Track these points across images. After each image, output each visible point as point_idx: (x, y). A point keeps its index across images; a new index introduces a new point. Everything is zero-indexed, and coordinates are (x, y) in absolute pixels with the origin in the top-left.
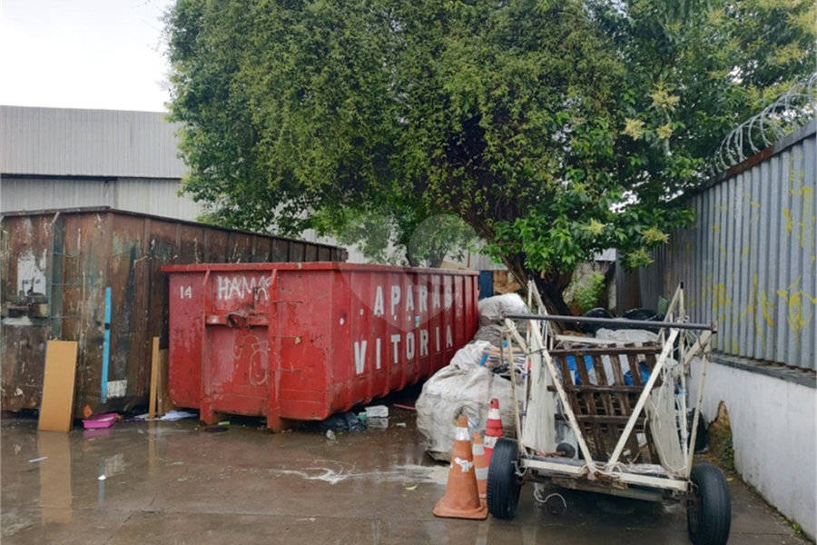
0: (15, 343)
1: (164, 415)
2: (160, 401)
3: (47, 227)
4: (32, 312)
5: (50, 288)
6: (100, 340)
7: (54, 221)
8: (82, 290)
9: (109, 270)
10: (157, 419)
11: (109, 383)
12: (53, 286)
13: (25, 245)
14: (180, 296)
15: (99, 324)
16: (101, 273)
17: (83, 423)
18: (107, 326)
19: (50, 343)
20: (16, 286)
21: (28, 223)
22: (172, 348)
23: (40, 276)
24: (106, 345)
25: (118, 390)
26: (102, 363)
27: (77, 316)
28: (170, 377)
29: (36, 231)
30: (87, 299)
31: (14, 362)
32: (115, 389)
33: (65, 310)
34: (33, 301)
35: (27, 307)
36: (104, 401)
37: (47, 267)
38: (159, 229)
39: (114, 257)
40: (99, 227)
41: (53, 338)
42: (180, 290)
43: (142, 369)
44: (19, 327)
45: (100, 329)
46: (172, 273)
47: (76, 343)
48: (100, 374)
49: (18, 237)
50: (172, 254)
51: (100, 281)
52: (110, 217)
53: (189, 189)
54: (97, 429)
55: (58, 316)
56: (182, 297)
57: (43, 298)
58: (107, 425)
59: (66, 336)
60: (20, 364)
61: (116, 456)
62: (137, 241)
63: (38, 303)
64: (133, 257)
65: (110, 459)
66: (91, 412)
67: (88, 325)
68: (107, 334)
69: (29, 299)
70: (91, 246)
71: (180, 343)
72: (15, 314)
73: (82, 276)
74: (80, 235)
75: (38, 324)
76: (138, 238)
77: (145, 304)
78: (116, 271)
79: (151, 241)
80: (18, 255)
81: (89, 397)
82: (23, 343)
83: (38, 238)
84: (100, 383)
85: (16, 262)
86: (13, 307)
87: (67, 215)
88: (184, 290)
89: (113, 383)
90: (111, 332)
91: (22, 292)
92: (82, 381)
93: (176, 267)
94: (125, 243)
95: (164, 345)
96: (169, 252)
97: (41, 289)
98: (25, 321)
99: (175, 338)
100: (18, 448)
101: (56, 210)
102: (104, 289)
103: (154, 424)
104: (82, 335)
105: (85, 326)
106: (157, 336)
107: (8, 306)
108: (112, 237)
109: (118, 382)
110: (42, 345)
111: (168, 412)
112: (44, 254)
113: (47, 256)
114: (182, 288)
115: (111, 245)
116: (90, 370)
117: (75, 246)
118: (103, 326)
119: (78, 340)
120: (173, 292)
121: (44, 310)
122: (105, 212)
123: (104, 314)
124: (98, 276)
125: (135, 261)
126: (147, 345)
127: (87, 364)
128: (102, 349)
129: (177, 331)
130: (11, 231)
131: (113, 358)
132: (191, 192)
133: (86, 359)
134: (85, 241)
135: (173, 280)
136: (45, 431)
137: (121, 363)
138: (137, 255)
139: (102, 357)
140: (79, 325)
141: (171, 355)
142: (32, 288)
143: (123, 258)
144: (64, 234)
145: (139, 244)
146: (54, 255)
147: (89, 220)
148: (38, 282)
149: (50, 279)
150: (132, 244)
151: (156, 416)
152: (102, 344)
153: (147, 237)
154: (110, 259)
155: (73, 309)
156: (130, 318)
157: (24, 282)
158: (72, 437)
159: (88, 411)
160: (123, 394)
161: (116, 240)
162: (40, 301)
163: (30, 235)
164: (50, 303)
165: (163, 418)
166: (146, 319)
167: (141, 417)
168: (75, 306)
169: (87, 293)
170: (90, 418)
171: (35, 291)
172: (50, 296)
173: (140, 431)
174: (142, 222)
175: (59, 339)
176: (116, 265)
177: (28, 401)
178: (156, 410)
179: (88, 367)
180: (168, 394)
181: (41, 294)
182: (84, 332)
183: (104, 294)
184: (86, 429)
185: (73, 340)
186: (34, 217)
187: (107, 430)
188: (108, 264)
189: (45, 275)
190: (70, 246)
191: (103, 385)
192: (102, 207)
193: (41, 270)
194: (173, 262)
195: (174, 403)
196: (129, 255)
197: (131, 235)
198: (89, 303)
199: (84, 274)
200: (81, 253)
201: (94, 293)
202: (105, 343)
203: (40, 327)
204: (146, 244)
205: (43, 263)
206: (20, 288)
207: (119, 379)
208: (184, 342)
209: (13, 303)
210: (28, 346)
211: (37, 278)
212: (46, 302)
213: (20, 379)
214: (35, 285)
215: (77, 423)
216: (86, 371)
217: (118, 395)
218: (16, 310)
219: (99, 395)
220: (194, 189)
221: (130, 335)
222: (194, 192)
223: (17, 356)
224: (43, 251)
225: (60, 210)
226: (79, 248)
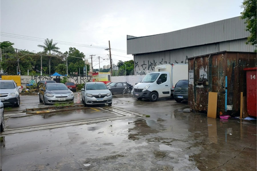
0: (200, 92)
1: (245, 118)
2: (244, 113)
3: (207, 60)
4: (204, 84)
5: (209, 77)
6: (224, 92)
7: (209, 57)
8: (218, 77)
9: (226, 71)
10: (243, 119)
11: (227, 106)
12: (210, 76)
13: (201, 65)
14: (251, 78)
15: (224, 87)
16: (224, 72)
17: (219, 117)
18: (226, 88)
19: (209, 92)
20: (199, 76)
21: (202, 59)
22: (248, 96)
23: (206, 74)
24: (226, 94)
25: (230, 108)
26: (225, 99)
27: (217, 85)
28: (247, 106)
29: (204, 61)
30: (220, 80)
31: (200, 97)
32: (229, 108)
33: (213, 84)
34: (204, 81)
35: (203, 82)
36: (226, 111)
37: (207, 71)
38: (242, 56)
39: (228, 67)
40: (223, 58)
41: (210, 91)
42: (250, 76)
43: (237, 102)
44: (200, 88)
45: (224, 89)
46: (247, 70)
47: (217, 93)
48: (225, 103)
49: (199, 63)
50: (247, 64)
51: (223, 74)
52: (226, 54)
53: (251, 41)
54: (224, 119)
55: (211, 85)
56: (251, 79)
57: (207, 80)
58: (227, 118)
59: (214, 91)
60: (201, 98)
61: (230, 129)
62: (235, 61)
63: (205, 81)
64: (233, 66)
65: (228, 129)
66: (222, 114)
67: (220, 87)
68: (226, 91)
69: (203, 80)
70: (220, 64)
71: (251, 94)
72: (200, 84)
73: (218, 73)
74: (217, 61)
75: (206, 87)
76: (235, 60)
77: (238, 81)
78: (228, 71)
79: (239, 60)
80: (199, 68)
81: (221, 109)
82: (201, 92)
83: (204, 63)
84: (225, 105)
85: (199, 70)
86: (199, 82)
87: (213, 55)
88: (252, 76)
89: (228, 106)
90: (227, 90)
91: (201, 78)
92: (219, 104)
93: (249, 68)
94: (231, 62)
95: (245, 95)
96: (245, 64)
97: (206, 77)
98: (202, 86)
99: (249, 92)
100: (201, 121)
101: (209, 54)
102: (225, 77)
103: (242, 120)
104: (218, 91)
105: (219, 88)
106: (242, 92)
107: (198, 82)
108: (227, 60)
109: (230, 106)
110: (207, 93)
111: (247, 117)
112: (206, 67)
113: (207, 68)
114: (251, 76)
115: (227, 63)
116: (221, 101)
117: (215, 65)
118: (225, 88)
119: (217, 92)
120: (248, 77)
121: (207, 83)
122: (224, 53)
123: (225, 84)
124: (223, 73)
125: (234, 67)
126: (239, 95)
127: (220, 99)
128: (225, 95)
129: (250, 90)
130: (197, 62)
131: (228, 98)
132: (251, 42)
133: (220, 98)
134: (218, 62)
135: (248, 73)
136: (209, 117)
137: (231, 100)
138: (235, 65)
139: (225, 98)
140: (217, 87)
141: (247, 98)
142: (203, 77)
143: (230, 66)
144: (212, 61)
145: (235, 62)
146: (210, 67)
147: (220, 56)
148: (205, 75)
149: (209, 74)
150: (233, 62)
151: (243, 118)
152: (225, 93)
153: (238, 59)
154: (226, 67)
155: (215, 83)
156: (233, 86)
157: (201, 76)
158: (217, 120)
159: (221, 113)
160: (232, 109)
161: (228, 61)
162: (206, 80)
163: (202, 62)
164: (209, 81)
165: (245, 119)
166: (238, 86)
167: (238, 117)
168: (216, 82)
169: (220, 78)
170: (222, 115)
171: (204, 78)
172: (209, 79)
173: (238, 122)
174: (236, 54)
175: (212, 92)
176: (228, 69)
177: (203, 109)
178: (243, 116)
179: (221, 100)
180: (247, 111)
181: (206, 79)
182: (219, 90)
183: (225, 78)
184: (221, 119)
185: (216, 92)
186: (203, 57)
187: (227, 120)
188: (226, 69)
189: (207, 73)
190: (214, 64)
191: (225, 106)
192: (224, 51)
193: (206, 72)
194: (247, 67)
195: (249, 114)
196: (232, 66)
197: (233, 59)
198: (220, 81)
199: (218, 72)
200: (217, 66)
201: (222, 78)
202: (226, 93)
203: (206, 88)
204: (238, 62)
205: (206, 70)
206: (200, 77)
207: (230, 105)
208: (252, 94)
209: (199, 81)
210: (203, 93)
211: (205, 74)
212: (208, 81)
213: (201, 102)
214: (204, 76)
215: (218, 116)
216: (220, 101)
217: (230, 110)
218: (199, 83)
219: (224, 109)
220: (252, 40)
221: (233, 91)
222: (252, 42)
223: (200, 96)
224: (206, 66)
225: (211, 54)
226: (216, 64)
